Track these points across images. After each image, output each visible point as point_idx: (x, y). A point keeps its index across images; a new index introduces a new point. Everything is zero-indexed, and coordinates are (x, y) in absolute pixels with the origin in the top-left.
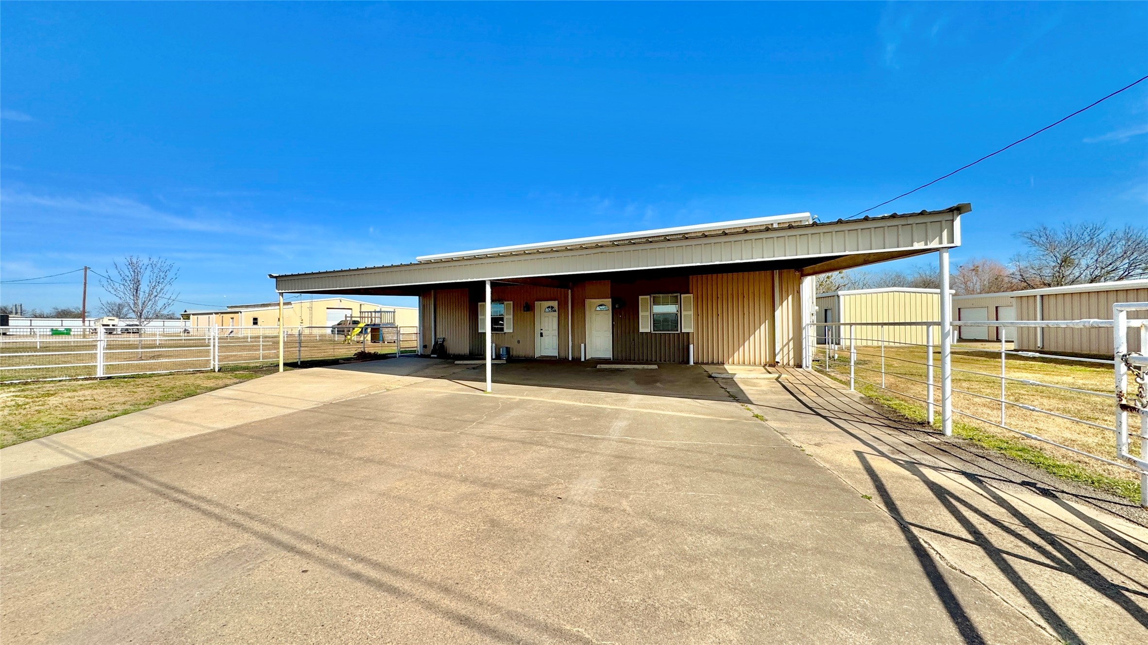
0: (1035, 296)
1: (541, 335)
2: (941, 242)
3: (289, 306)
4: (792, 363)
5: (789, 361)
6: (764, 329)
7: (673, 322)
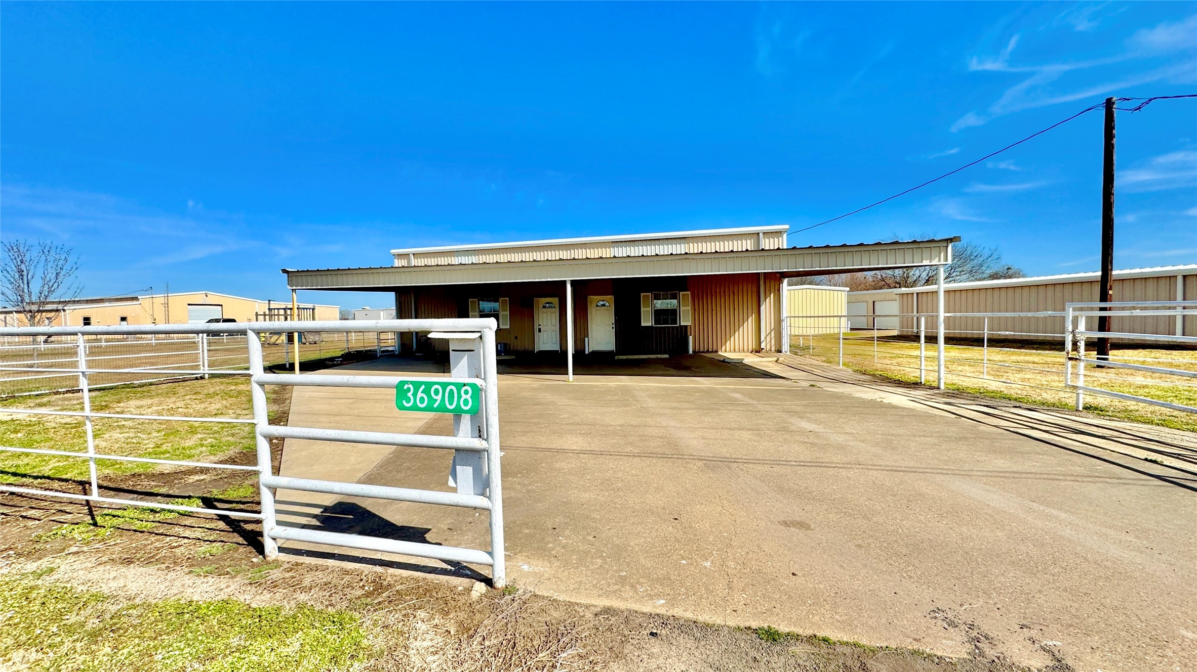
0: (913, 294)
1: (540, 330)
2: (939, 261)
3: (134, 302)
4: (773, 349)
5: (771, 347)
6: (751, 321)
7: (672, 314)
